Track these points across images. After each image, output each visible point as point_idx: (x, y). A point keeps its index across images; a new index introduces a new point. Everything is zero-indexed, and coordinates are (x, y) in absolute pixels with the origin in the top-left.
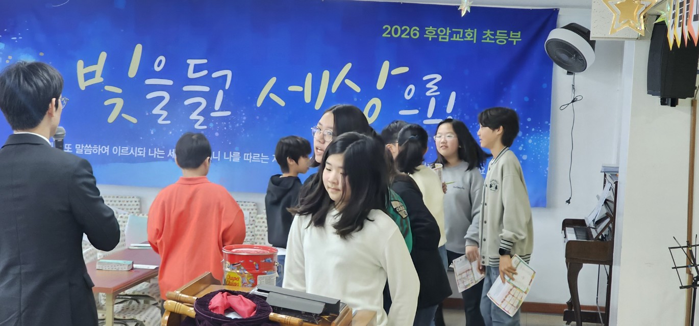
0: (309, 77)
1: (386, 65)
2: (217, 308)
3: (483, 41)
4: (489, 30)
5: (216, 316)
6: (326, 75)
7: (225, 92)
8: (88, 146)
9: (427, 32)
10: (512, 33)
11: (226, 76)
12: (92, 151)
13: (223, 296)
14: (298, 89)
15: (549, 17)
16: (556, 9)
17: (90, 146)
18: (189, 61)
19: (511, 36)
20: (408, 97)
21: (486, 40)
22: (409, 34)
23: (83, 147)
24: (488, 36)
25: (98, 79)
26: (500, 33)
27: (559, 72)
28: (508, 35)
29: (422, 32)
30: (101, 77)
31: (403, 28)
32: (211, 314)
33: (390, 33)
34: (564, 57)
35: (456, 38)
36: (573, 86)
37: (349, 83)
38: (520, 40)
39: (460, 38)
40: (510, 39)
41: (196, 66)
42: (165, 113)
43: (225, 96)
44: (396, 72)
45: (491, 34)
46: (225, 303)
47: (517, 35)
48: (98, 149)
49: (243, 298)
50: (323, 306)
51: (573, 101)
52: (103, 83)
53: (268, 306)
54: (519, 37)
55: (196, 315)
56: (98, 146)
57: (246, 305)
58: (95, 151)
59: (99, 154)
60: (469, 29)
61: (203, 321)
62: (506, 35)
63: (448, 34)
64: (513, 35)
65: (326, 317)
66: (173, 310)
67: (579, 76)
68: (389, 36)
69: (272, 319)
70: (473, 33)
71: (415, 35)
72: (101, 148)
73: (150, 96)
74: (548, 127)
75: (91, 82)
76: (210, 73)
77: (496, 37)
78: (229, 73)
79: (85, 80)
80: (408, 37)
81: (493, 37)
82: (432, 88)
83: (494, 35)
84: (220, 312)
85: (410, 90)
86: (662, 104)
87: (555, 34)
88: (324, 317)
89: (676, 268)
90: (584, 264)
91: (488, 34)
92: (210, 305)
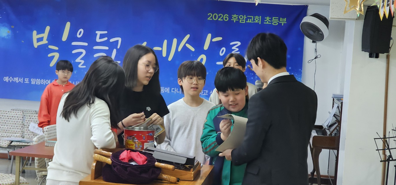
0: (165, 42)
1: (209, 36)
2: (124, 159)
3: (264, 23)
4: (268, 17)
5: (124, 163)
6: (175, 41)
7: (117, 50)
8: (38, 80)
9: (233, 18)
10: (281, 19)
11: (118, 41)
12: (40, 82)
13: (128, 152)
14: (159, 49)
15: (303, 10)
16: (307, 5)
17: (39, 80)
18: (97, 32)
19: (281, 21)
20: (221, 54)
21: (267, 22)
22: (222, 18)
23: (35, 80)
24: (268, 21)
25: (45, 42)
26: (274, 19)
27: (308, 41)
28: (279, 20)
29: (230, 17)
30: (47, 40)
31: (219, 15)
32: (121, 162)
33: (212, 18)
34: (311, 32)
35: (249, 21)
36: (316, 49)
37: (188, 46)
38: (286, 23)
39: (251, 21)
40: (280, 22)
41: (101, 35)
42: (83, 62)
43: (117, 52)
44: (215, 40)
45: (269, 19)
46: (129, 156)
47: (284, 20)
48: (44, 82)
49: (139, 153)
50: (186, 159)
51: (315, 58)
52: (48, 44)
53: (154, 158)
54: (285, 21)
55: (112, 163)
56: (44, 80)
57: (141, 157)
58: (42, 83)
59: (44, 84)
60: (257, 16)
61: (116, 166)
62: (278, 20)
63: (245, 19)
64: (282, 20)
65: (187, 166)
66: (98, 159)
67: (319, 44)
68: (211, 19)
69: (156, 166)
70: (259, 18)
71: (226, 19)
72: (45, 81)
73: (74, 52)
74: (301, 73)
75: (41, 43)
76: (109, 39)
77: (272, 21)
78: (120, 39)
79: (37, 42)
80: (222, 20)
81: (270, 21)
82: (235, 50)
83: (271, 20)
84: (126, 161)
85: (223, 50)
86: (370, 57)
87: (306, 19)
88: (186, 166)
89: (378, 150)
90: (322, 149)
91: (268, 19)
92: (120, 157)
